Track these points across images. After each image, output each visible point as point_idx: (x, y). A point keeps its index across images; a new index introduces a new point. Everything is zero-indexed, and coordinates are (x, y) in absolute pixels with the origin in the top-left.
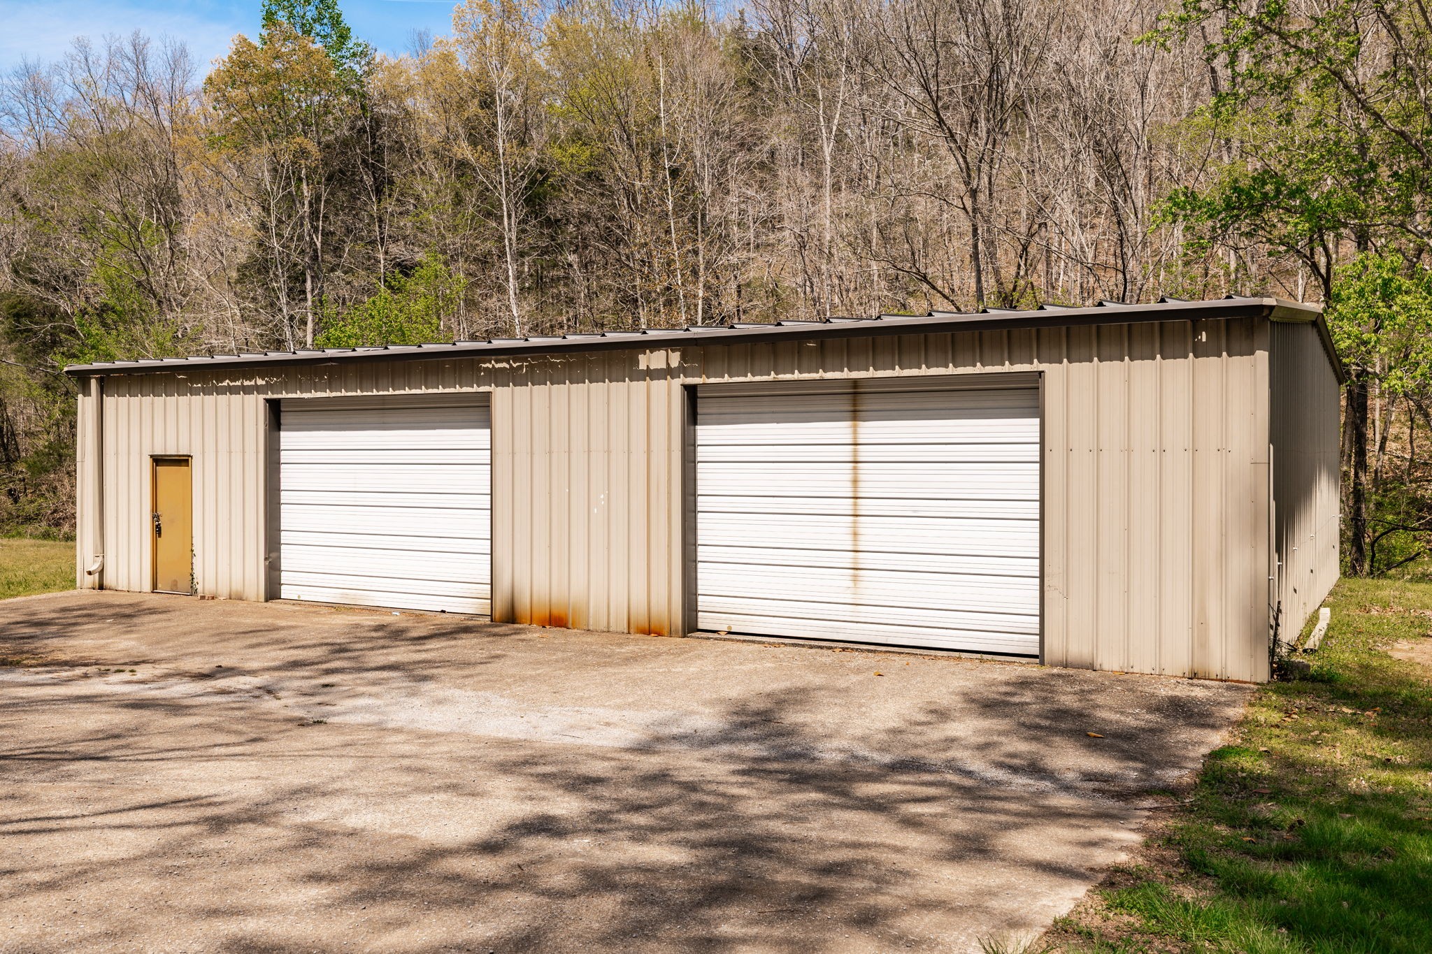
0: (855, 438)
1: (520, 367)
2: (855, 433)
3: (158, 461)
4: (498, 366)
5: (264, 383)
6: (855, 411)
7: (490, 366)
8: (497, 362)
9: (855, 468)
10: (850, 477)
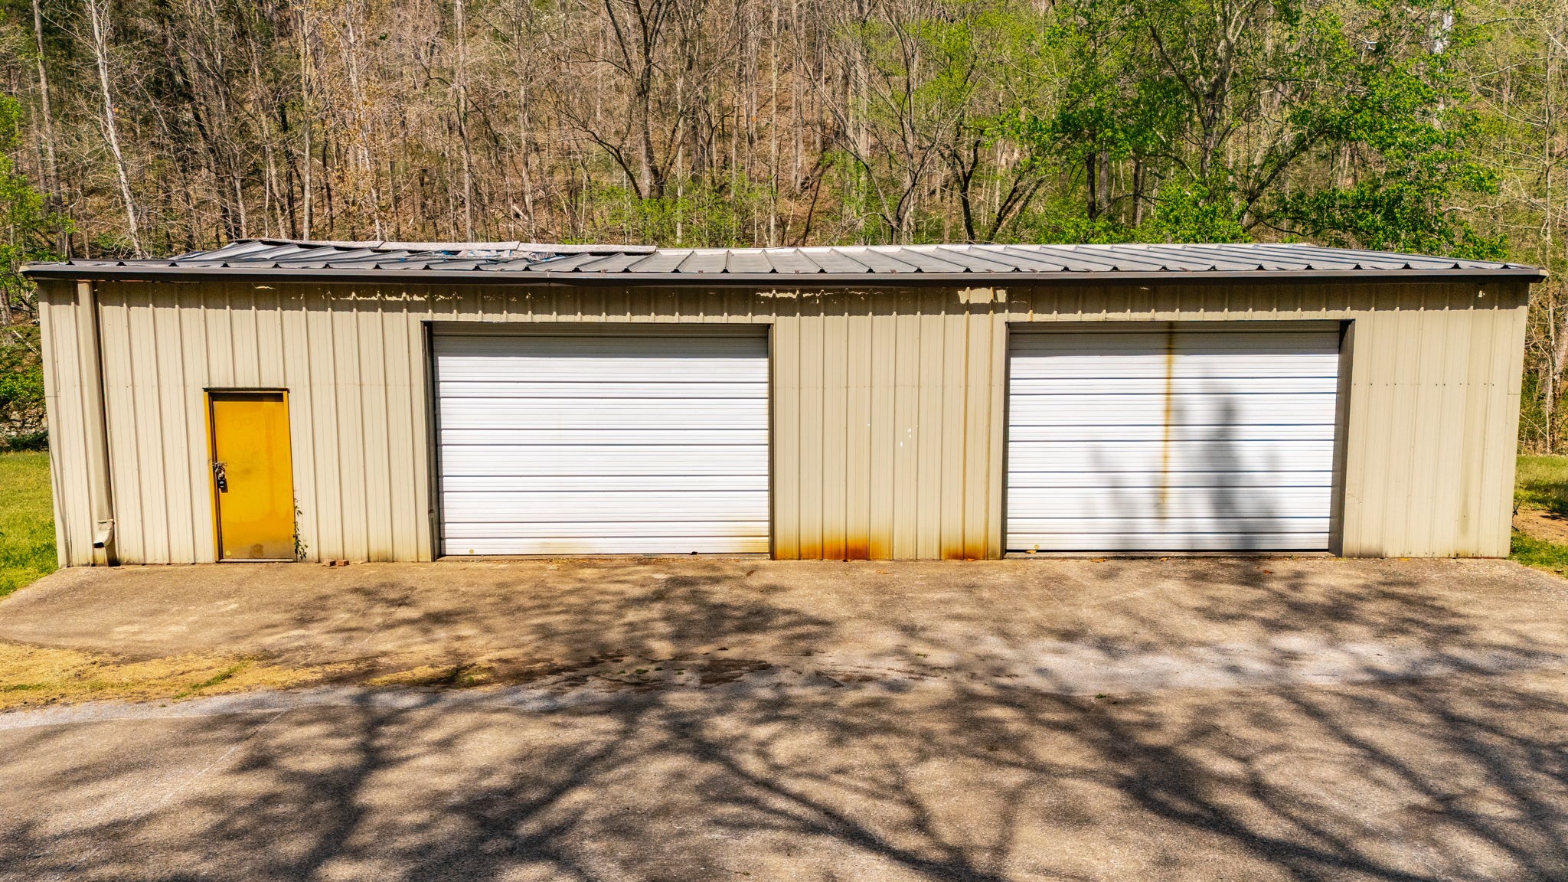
0: (1169, 373)
1: (814, 298)
2: (1169, 368)
3: (215, 395)
4: (778, 296)
5: (423, 299)
6: (1169, 349)
7: (771, 296)
8: (778, 291)
9: (1168, 399)
10: (1163, 407)
